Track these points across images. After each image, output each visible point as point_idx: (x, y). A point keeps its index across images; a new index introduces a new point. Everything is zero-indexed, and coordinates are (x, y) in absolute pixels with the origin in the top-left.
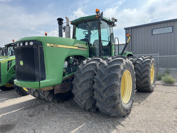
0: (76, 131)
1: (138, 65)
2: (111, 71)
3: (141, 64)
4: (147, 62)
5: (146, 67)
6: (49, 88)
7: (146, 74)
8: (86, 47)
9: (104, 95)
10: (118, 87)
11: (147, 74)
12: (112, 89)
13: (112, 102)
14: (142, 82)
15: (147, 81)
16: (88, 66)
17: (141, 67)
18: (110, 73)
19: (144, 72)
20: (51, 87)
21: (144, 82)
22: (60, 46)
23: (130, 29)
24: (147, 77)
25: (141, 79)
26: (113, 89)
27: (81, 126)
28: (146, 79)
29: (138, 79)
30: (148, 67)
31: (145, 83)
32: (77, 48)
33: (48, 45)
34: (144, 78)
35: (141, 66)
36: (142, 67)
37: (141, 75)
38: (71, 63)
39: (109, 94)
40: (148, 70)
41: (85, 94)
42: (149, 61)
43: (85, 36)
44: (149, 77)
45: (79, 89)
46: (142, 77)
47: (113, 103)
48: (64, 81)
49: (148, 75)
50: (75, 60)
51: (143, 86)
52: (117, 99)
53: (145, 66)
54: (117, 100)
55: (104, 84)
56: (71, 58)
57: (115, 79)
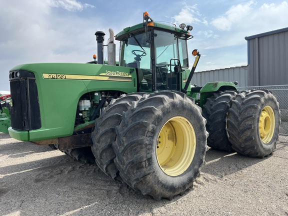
0: (74, 214)
1: (235, 107)
2: (137, 118)
3: (240, 104)
4: (253, 102)
5: (249, 110)
6: (51, 140)
7: (247, 123)
8: (130, 76)
9: (125, 158)
10: (144, 146)
11: (250, 123)
12: (134, 148)
13: (135, 171)
14: (240, 138)
15: (249, 137)
16: (114, 108)
17: (240, 110)
18: (135, 121)
19: (244, 119)
20: (55, 140)
21: (244, 138)
22: (68, 77)
23: (257, 39)
24: (249, 129)
25: (239, 133)
26: (136, 150)
27: (87, 207)
28: (248, 133)
29: (234, 131)
30: (253, 110)
31: (246, 140)
32: (106, 78)
33: (46, 76)
34: (243, 131)
35: (239, 108)
36: (242, 109)
37: (239, 124)
38: (98, 102)
39: (129, 156)
40: (252, 116)
41: (104, 154)
42: (258, 99)
43: (135, 58)
44: (254, 129)
45: (98, 146)
46: (241, 128)
47: (137, 173)
48: (82, 131)
49: (251, 125)
50: (105, 98)
51: (243, 146)
52: (143, 167)
53: (247, 109)
54: (144, 169)
55: (124, 140)
56: (96, 94)
57: (140, 132)
